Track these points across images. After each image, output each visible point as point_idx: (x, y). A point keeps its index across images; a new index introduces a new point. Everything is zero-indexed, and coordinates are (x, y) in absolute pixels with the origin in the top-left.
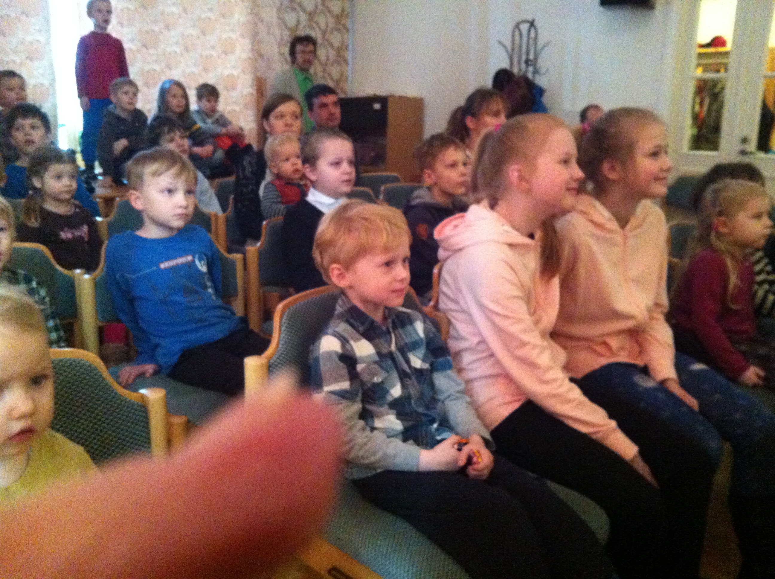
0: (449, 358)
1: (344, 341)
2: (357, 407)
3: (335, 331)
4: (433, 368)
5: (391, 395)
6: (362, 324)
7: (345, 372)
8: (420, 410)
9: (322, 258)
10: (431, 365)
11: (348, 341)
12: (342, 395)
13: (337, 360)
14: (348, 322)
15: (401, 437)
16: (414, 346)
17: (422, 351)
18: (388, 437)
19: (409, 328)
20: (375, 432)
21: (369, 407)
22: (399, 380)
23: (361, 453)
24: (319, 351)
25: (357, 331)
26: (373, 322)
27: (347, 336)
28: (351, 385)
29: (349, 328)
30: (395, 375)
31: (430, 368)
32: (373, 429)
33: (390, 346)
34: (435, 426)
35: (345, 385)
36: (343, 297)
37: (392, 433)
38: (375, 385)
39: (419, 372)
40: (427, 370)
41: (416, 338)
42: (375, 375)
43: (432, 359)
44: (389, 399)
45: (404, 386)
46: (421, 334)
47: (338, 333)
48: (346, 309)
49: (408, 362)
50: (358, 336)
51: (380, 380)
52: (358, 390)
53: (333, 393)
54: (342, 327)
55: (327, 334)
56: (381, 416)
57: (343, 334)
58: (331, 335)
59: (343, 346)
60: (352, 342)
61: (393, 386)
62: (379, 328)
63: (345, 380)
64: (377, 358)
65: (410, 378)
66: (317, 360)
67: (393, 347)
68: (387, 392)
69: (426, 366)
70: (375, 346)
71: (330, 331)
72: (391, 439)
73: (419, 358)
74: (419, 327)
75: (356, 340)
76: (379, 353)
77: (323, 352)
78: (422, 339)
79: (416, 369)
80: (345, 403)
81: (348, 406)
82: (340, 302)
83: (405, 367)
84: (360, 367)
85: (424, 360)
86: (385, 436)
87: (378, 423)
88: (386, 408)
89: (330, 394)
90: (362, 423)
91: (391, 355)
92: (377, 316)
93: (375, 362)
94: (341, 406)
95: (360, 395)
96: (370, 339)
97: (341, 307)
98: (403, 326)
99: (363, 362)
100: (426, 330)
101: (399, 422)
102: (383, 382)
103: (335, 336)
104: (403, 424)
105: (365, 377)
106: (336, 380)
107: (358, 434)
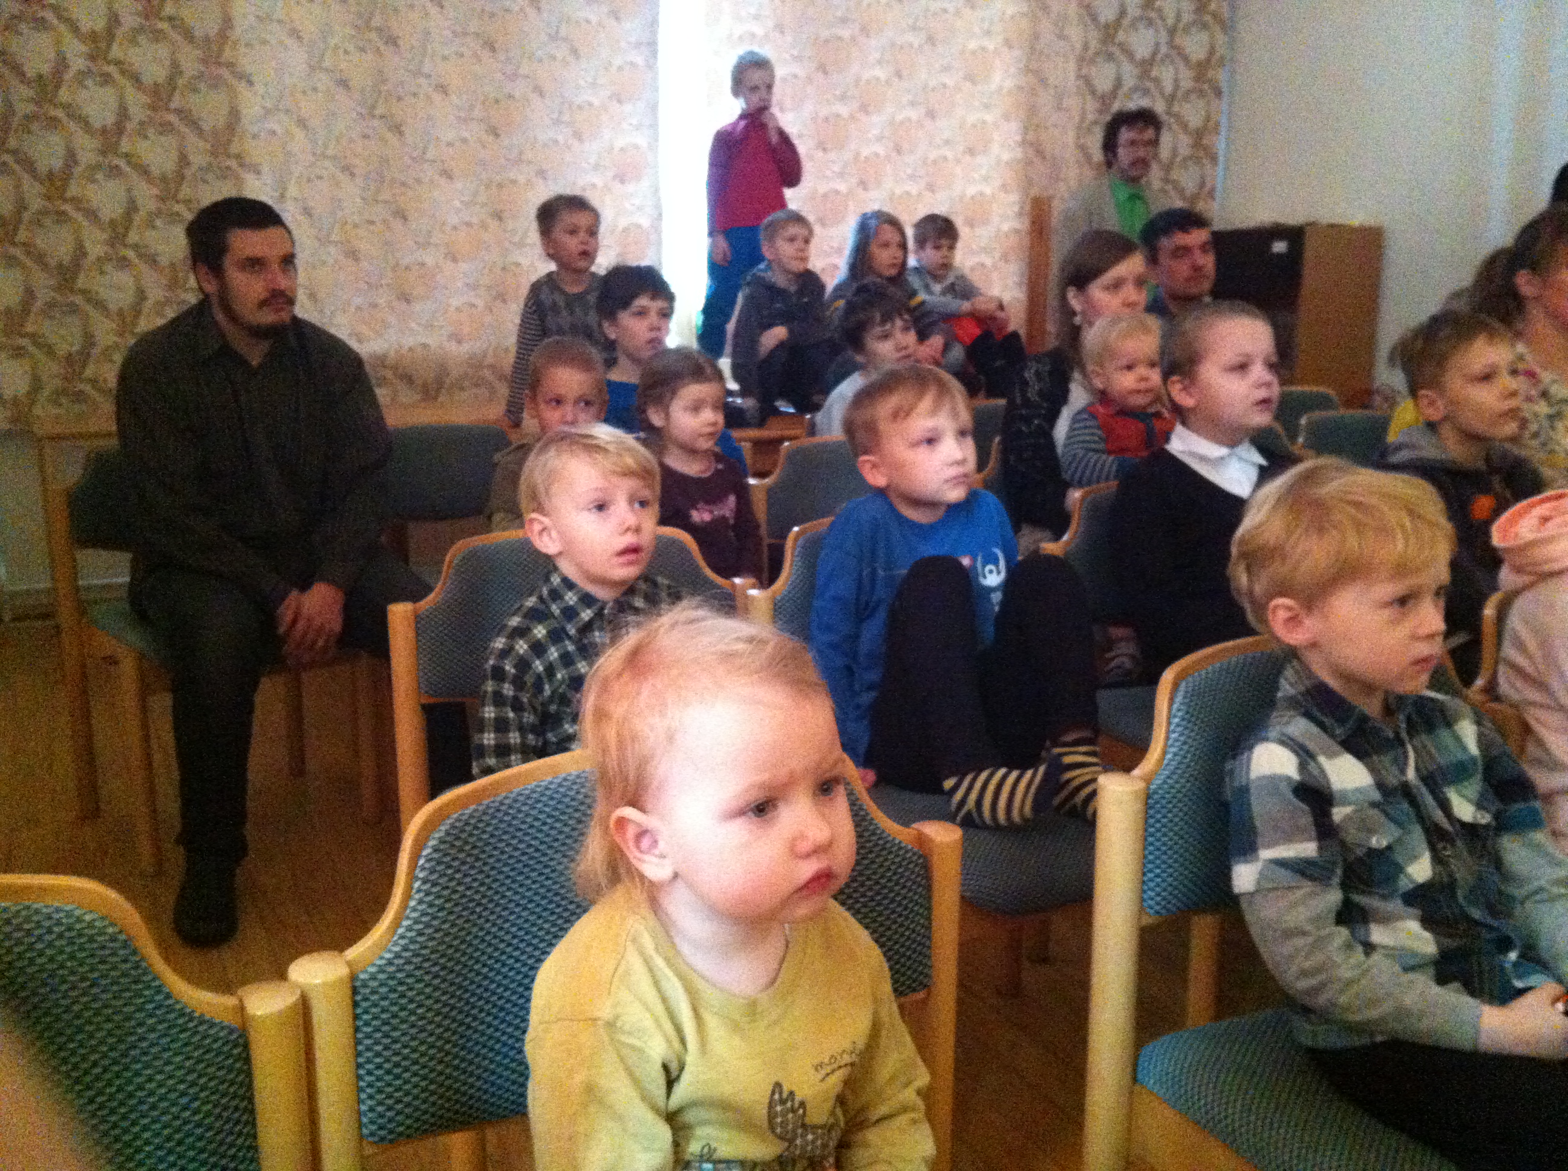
0: (1537, 804)
1: (1304, 754)
2: (1334, 897)
3: (1284, 734)
4: (1503, 825)
5: (1408, 876)
6: (1341, 721)
7: (1306, 819)
8: (1476, 913)
9: (1250, 580)
10: (1497, 816)
11: (1312, 756)
12: (1301, 868)
13: (1291, 796)
14: (1308, 715)
15: (1431, 971)
16: (1459, 772)
17: (1474, 786)
18: (1407, 969)
19: (1444, 734)
20: (1376, 957)
21: (1357, 898)
22: (1425, 845)
23: (1343, 1000)
24: (1248, 773)
25: (1332, 736)
26: (1364, 719)
27: (1311, 746)
28: (1320, 848)
29: (1315, 729)
30: (1417, 835)
31: (1494, 823)
32: (1369, 948)
33: (1403, 771)
34: (1513, 956)
35: (1308, 849)
36: (1295, 663)
37: (1412, 962)
38: (1372, 852)
39: (1470, 830)
40: (1486, 827)
41: (1460, 756)
42: (1371, 831)
43: (1497, 805)
44: (1404, 884)
45: (1438, 860)
46: (1473, 749)
47: (1292, 740)
48: (1302, 688)
49: (1445, 806)
50: (1337, 748)
51: (1384, 843)
52: (1334, 863)
53: (1281, 863)
54: (1300, 727)
55: (1266, 739)
56: (1386, 920)
57: (1300, 740)
58: (1273, 741)
59: (1302, 767)
60: (1322, 759)
61: (1415, 858)
62: (1376, 731)
63: (1309, 840)
64: (1377, 796)
65: (1452, 842)
66: (1244, 791)
67: (1411, 774)
68: (1400, 869)
69: (1485, 819)
70: (1373, 770)
71: (1273, 733)
72: (1411, 976)
73: (1469, 801)
74: (1468, 731)
75: (1331, 755)
76: (1380, 785)
77: (1259, 779)
78: (1473, 759)
79: (1463, 825)
80: (1307, 887)
81: (1313, 894)
82: (1289, 673)
83: (1439, 816)
84: (1339, 813)
85: (1480, 806)
86: (1397, 968)
87: (1378, 934)
88: (1396, 905)
89: (1273, 866)
90: (1344, 932)
91: (1406, 791)
92: (1372, 707)
93: (1374, 805)
94: (1299, 893)
95: (1339, 872)
96: (1360, 755)
97: (1291, 685)
98: (1430, 727)
99: (1345, 802)
100: (1481, 739)
101: (1427, 935)
102: (1389, 848)
103: (1282, 743)
104: (1438, 943)
105: (1352, 835)
106: (1289, 838)
107: (1338, 958)
